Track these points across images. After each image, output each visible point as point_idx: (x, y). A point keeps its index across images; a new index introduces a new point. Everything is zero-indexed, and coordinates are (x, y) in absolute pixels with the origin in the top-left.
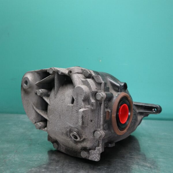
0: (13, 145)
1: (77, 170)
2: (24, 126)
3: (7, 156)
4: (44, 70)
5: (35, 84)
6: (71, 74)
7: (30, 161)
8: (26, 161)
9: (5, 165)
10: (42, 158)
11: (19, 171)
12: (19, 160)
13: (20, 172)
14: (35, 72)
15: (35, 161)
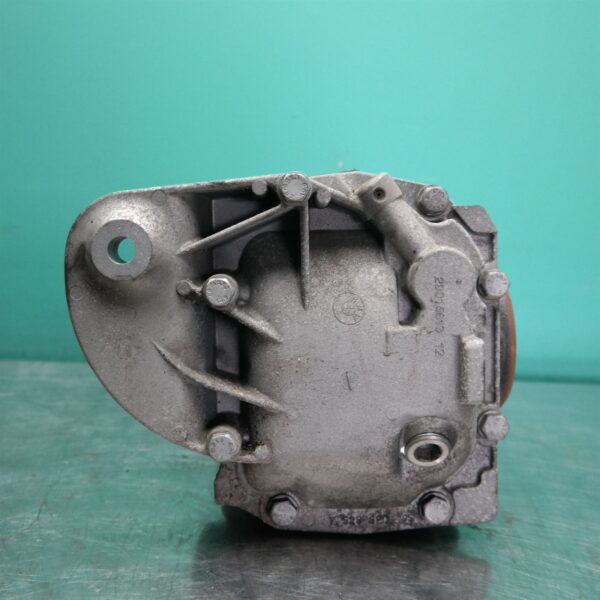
0: (28, 478)
1: (298, 571)
2: (60, 404)
3: (8, 519)
4: (234, 183)
5: (178, 252)
6: (379, 201)
7: (105, 539)
8: (89, 539)
9: (7, 558)
10: (150, 525)
11: (67, 580)
12: (60, 536)
13: (69, 583)
14: (174, 193)
15: (126, 537)
